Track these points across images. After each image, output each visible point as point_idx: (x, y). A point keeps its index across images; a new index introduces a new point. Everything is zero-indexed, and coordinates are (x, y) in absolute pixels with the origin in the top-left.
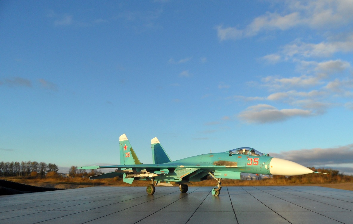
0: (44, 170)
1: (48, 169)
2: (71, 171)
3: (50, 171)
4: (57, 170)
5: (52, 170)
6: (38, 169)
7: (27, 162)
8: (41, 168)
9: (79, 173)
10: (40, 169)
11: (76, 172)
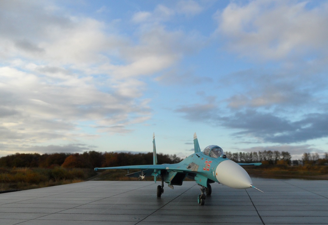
0: (278, 158)
1: (282, 157)
2: (304, 158)
3: (284, 158)
4: (290, 158)
5: (285, 158)
6: (273, 157)
7: (263, 151)
8: (275, 156)
9: (312, 159)
10: (275, 158)
11: (309, 159)
